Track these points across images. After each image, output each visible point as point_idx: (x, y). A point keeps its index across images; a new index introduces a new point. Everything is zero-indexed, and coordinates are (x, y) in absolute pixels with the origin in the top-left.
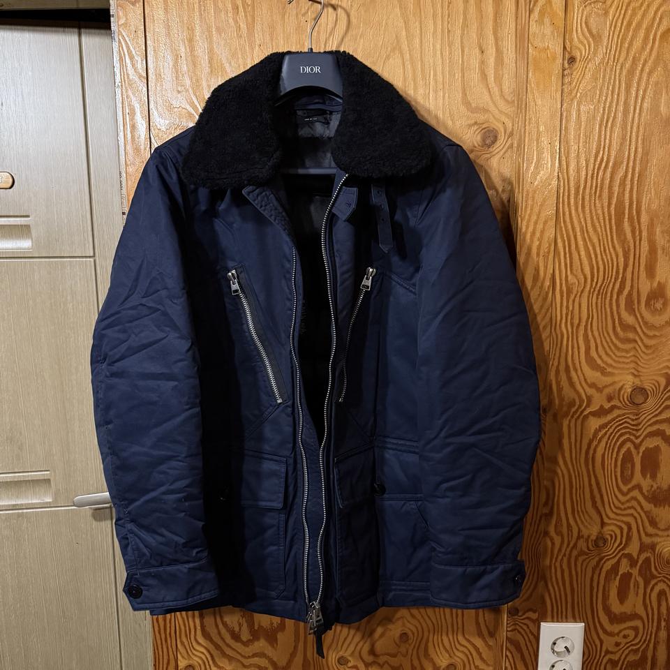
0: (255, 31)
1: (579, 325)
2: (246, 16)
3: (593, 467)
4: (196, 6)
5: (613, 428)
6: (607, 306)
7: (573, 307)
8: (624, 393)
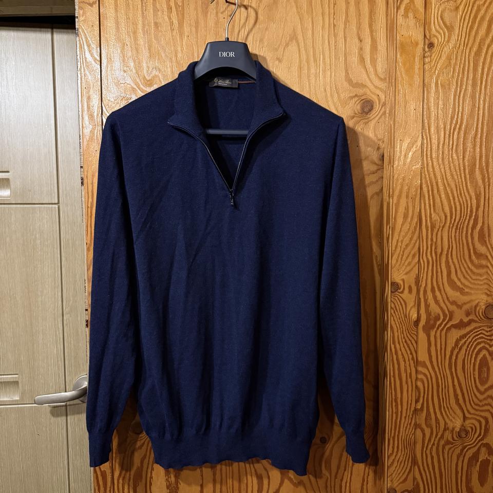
0: (185, 25)
1: (441, 253)
2: (177, 14)
3: (456, 370)
4: (140, 6)
5: (471, 338)
6: (464, 239)
7: (436, 239)
8: (480, 309)
